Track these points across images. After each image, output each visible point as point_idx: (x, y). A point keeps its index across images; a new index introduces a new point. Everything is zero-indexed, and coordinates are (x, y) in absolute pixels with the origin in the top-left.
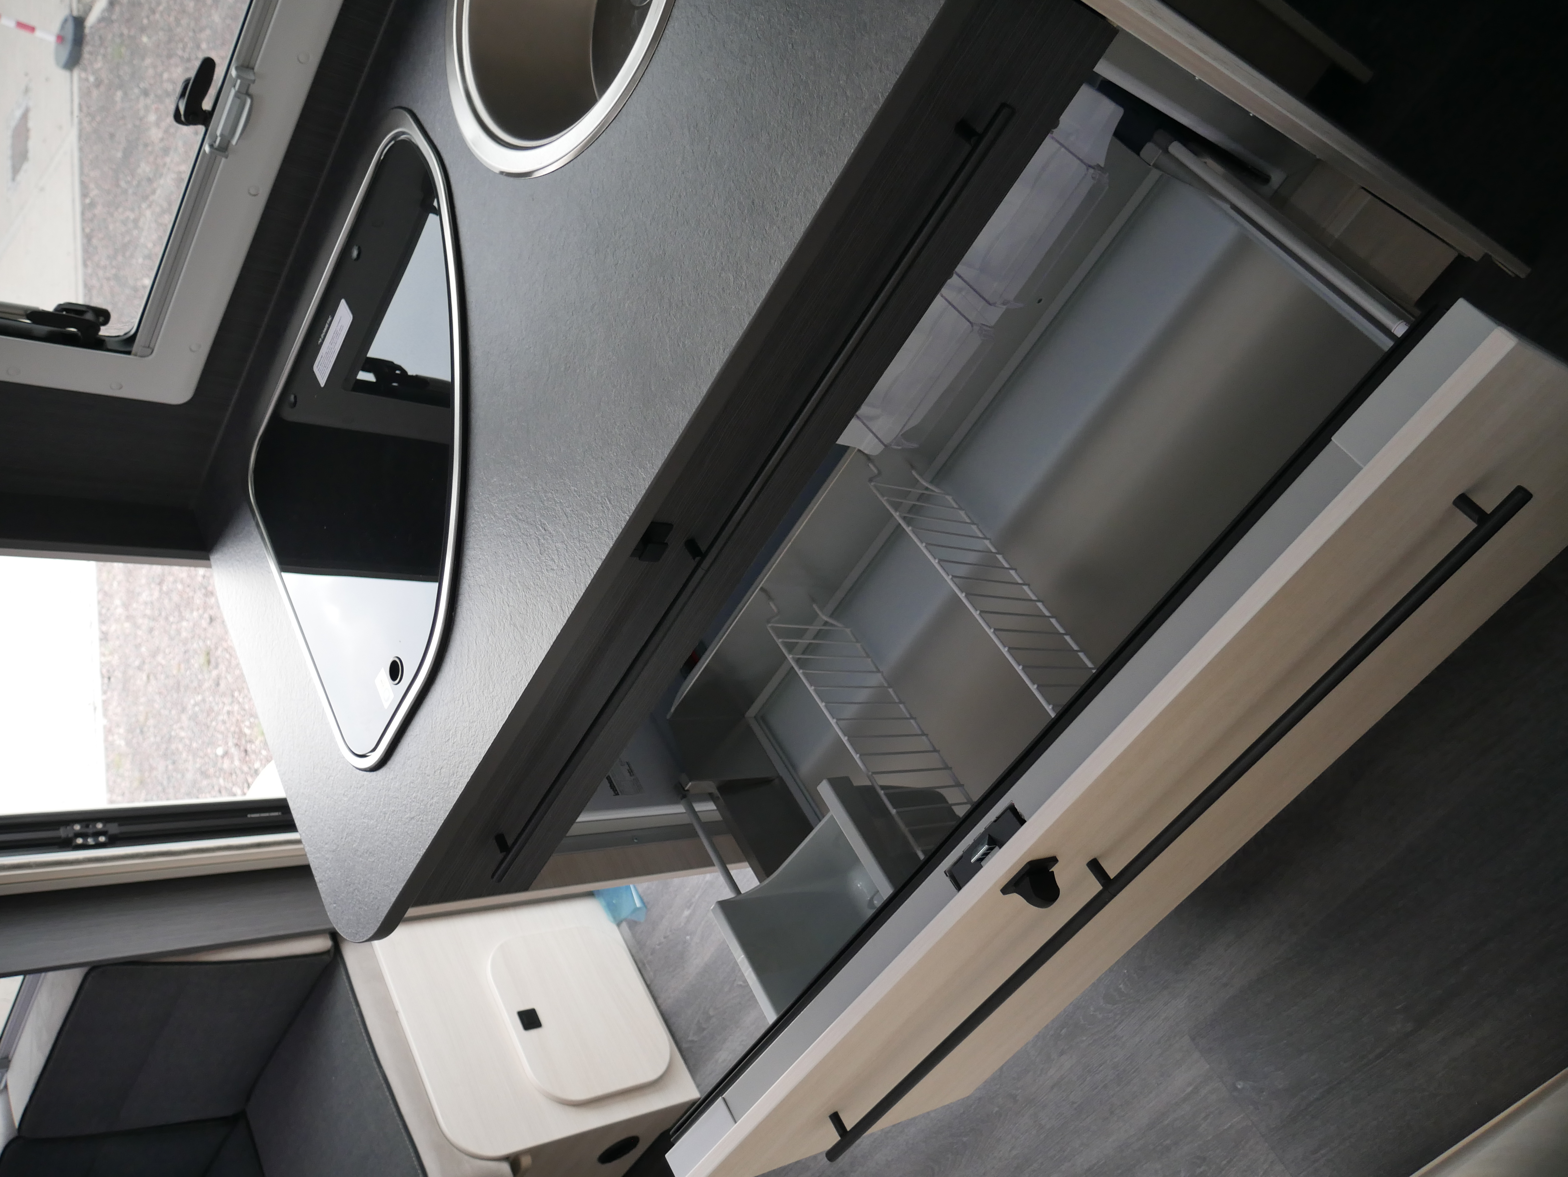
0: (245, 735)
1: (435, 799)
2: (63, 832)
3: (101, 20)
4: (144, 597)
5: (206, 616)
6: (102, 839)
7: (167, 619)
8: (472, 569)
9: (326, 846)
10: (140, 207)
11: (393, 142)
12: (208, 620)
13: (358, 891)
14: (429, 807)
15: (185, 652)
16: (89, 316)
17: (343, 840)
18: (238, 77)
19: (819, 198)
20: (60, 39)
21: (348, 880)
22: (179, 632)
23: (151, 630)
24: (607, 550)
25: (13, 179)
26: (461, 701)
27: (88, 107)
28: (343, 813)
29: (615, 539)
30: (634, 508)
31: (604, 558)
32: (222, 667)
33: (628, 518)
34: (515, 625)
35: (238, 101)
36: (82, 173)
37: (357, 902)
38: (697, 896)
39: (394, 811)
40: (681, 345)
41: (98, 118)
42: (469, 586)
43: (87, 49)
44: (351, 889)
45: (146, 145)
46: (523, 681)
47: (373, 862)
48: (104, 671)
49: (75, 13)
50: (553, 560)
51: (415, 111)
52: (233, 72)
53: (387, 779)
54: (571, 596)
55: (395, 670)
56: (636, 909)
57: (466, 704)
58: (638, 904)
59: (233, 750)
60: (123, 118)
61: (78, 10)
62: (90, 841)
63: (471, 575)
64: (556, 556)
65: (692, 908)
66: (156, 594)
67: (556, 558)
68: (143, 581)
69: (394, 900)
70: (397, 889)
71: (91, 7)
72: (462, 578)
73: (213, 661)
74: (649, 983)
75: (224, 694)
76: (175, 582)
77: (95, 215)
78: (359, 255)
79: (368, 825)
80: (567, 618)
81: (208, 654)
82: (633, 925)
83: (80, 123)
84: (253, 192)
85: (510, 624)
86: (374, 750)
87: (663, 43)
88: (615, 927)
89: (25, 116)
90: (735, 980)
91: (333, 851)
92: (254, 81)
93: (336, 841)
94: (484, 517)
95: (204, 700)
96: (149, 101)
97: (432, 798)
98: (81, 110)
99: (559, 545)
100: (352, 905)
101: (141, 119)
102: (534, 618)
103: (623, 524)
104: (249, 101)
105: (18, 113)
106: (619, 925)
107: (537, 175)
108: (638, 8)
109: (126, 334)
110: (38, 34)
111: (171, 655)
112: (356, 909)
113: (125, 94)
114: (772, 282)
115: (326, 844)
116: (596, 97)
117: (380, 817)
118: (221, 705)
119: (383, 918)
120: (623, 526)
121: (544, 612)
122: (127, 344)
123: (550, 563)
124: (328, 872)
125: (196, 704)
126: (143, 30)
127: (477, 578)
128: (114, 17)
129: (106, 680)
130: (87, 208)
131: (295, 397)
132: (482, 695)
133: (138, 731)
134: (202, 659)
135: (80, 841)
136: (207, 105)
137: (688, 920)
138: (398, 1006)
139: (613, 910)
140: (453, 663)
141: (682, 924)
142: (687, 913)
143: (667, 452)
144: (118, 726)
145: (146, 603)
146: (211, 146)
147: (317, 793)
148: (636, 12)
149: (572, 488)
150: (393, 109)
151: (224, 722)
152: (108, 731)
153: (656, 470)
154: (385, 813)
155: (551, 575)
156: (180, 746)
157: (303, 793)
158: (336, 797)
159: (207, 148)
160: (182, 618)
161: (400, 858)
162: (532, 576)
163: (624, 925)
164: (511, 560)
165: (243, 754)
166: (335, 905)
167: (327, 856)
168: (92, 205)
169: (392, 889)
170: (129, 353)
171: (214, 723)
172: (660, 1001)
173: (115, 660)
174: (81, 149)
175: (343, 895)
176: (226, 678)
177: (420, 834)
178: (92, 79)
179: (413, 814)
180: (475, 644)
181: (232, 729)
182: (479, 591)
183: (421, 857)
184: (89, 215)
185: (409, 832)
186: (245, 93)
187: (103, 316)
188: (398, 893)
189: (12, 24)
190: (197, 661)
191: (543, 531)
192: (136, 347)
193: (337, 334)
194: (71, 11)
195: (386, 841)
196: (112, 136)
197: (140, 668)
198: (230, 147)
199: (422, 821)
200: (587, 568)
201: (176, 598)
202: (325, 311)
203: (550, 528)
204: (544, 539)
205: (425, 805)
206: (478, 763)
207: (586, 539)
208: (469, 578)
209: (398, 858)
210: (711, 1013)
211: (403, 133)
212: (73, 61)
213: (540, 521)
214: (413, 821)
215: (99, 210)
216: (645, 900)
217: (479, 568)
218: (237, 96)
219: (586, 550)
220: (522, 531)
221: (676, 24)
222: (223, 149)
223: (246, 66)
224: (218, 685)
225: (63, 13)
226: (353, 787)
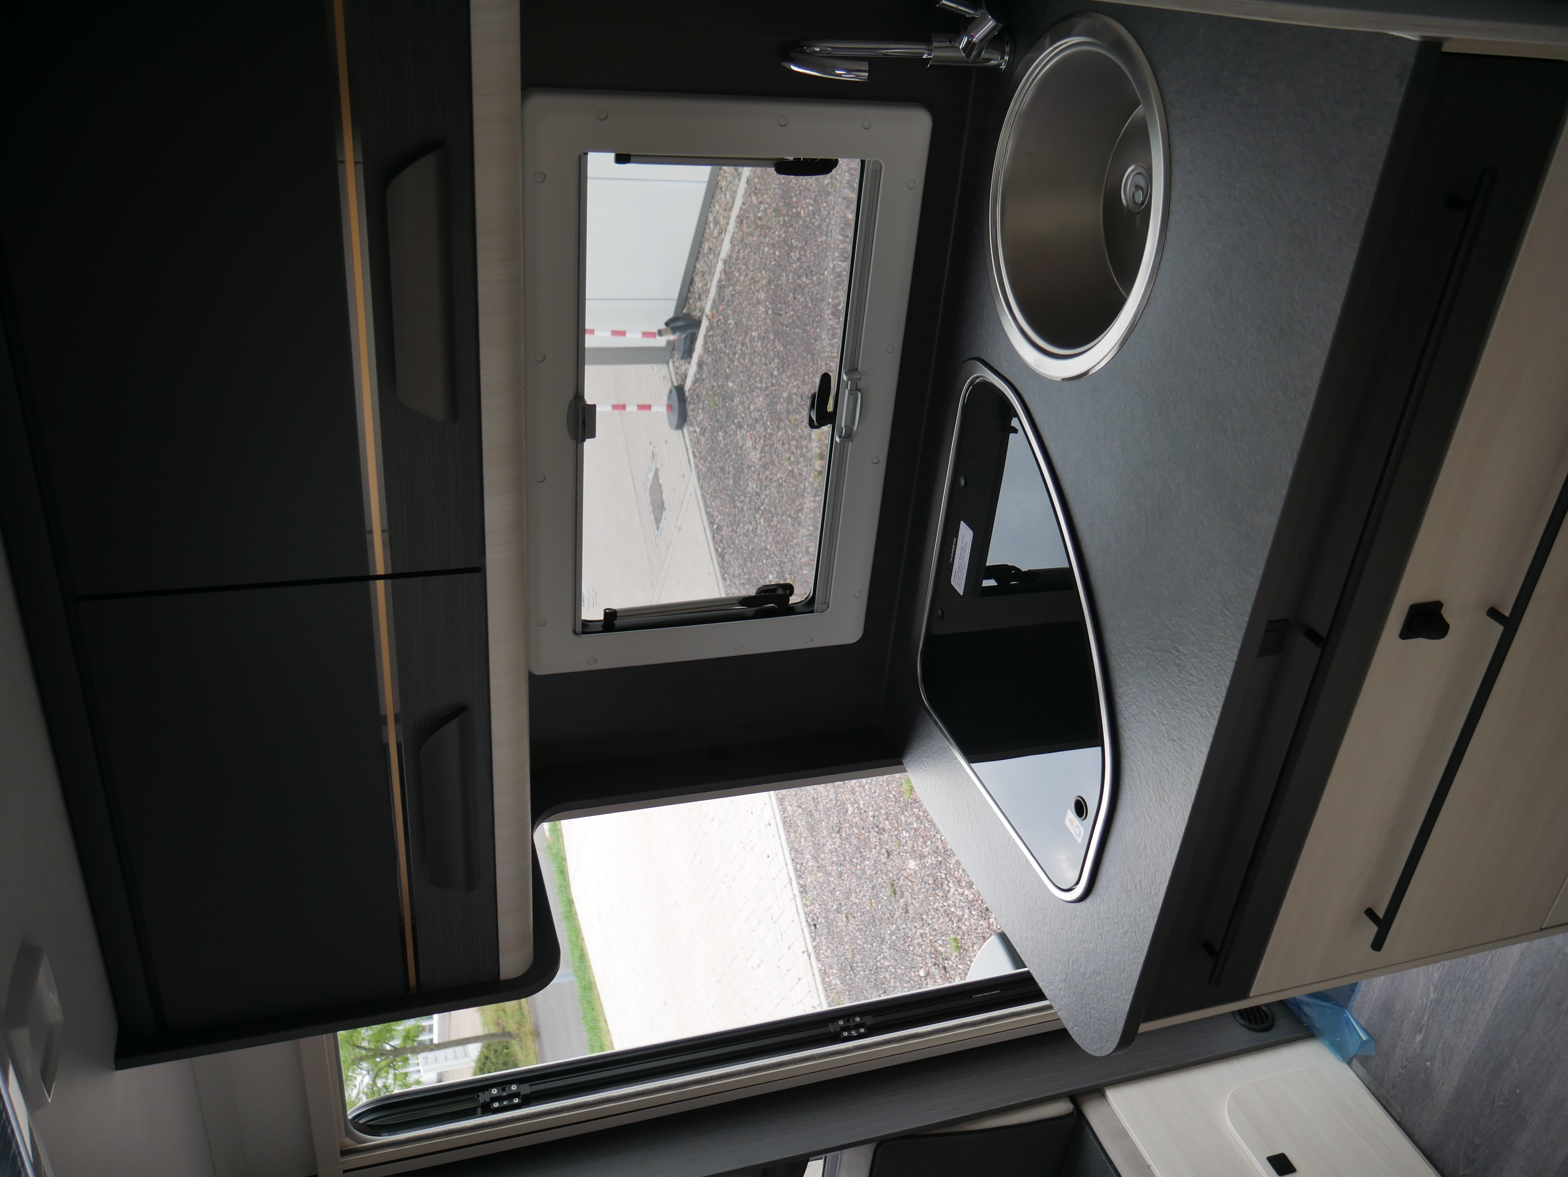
0: (941, 954)
1: (1142, 911)
2: (831, 1028)
3: (696, 381)
4: (829, 846)
5: (883, 851)
6: (862, 1030)
7: (851, 861)
8: (1123, 704)
9: (1057, 977)
10: (755, 518)
11: (971, 387)
12: (886, 854)
13: (1094, 1010)
14: (1138, 918)
15: (873, 888)
16: (780, 591)
17: (1070, 968)
18: (849, 379)
19: (1337, 306)
20: (669, 407)
21: (1083, 1002)
22: (864, 871)
23: (840, 875)
24: (1236, 652)
25: (658, 528)
26: (1143, 819)
27: (700, 453)
28: (1065, 944)
29: (1241, 640)
30: (1250, 609)
31: (1235, 658)
32: (907, 894)
33: (1247, 619)
34: (1173, 740)
35: (852, 397)
36: (706, 506)
37: (1096, 1020)
38: (1426, 1018)
39: (1108, 931)
40: (1253, 463)
41: (709, 459)
42: (1125, 719)
43: (690, 407)
44: (1088, 1010)
45: (749, 467)
46: (1193, 785)
47: (1101, 980)
48: (809, 920)
49: (675, 384)
50: (1192, 675)
51: (983, 358)
52: (845, 377)
53: (1095, 904)
54: (1215, 700)
55: (1080, 808)
56: (1364, 1043)
57: (1149, 820)
58: (1364, 1038)
59: (933, 969)
60: (728, 452)
61: (677, 380)
62: (854, 1033)
63: (1124, 709)
64: (1194, 671)
65: (1424, 1031)
66: (838, 841)
67: (1193, 672)
68: (825, 832)
69: (1128, 1010)
70: (1128, 999)
71: (687, 374)
72: (1117, 714)
73: (899, 892)
74: (1398, 1119)
75: (914, 920)
76: (851, 827)
77: (722, 536)
78: (966, 482)
79: (1089, 949)
80: (1217, 720)
81: (893, 885)
82: (1364, 1061)
83: (697, 467)
84: (875, 461)
85: (1169, 740)
86: (1078, 883)
87: (1169, 234)
88: (1347, 1067)
89: (656, 476)
90: (1494, 1101)
91: (1064, 980)
92: (860, 379)
93: (1064, 971)
94: (1123, 658)
95: (898, 929)
96: (744, 432)
97: (1139, 910)
98: (695, 456)
99: (1194, 660)
100: (1092, 1024)
101: (741, 448)
102: (1188, 728)
103: (1245, 625)
104: (860, 395)
105: (651, 476)
106: (1349, 1063)
107: (1091, 373)
108: (1137, 213)
109: (806, 598)
110: (653, 409)
111: (862, 893)
112: (1096, 1026)
113: (725, 432)
114: (1317, 386)
115: (1056, 975)
116: (1123, 296)
117: (1097, 939)
118: (914, 931)
119: (1122, 1028)
120: (1245, 627)
121: (1195, 721)
122: (809, 605)
123: (1190, 678)
124: (1064, 1000)
125: (891, 934)
126: (727, 378)
127: (1130, 710)
128: (704, 376)
129: (813, 928)
130: (716, 531)
131: (942, 611)
132: (1159, 807)
133: (849, 968)
134: (889, 892)
135: (846, 1034)
136: (830, 408)
137: (1423, 1043)
138: (1149, 1160)
139: (1339, 1049)
140: (1128, 787)
141: (1418, 1050)
142: (1419, 1038)
143: (1265, 554)
144: (831, 967)
145: (831, 852)
146: (840, 436)
147: (1038, 933)
148: (1137, 216)
149: (1192, 609)
150: (964, 363)
151: (920, 945)
152: (824, 973)
153: (1261, 572)
154: (1101, 935)
155: (1193, 687)
156: (887, 975)
157: (1026, 937)
158: (1055, 933)
159: (837, 439)
160: (864, 858)
161: (1124, 970)
162: (1177, 694)
163: (1355, 1062)
164: (1155, 686)
165: (943, 972)
166: (1077, 1028)
167: (1060, 986)
168: (719, 528)
169: (1124, 1000)
170: (812, 612)
171: (911, 948)
172: (1416, 1138)
173: (817, 908)
174: (701, 487)
175: (1082, 1017)
176: (912, 903)
177: (1137, 945)
178: (698, 430)
179: (1126, 928)
180: (1142, 766)
181: (928, 950)
182: (1134, 720)
183: (1142, 965)
184: (718, 537)
185: (1126, 945)
186: (855, 389)
187: (789, 589)
188: (1130, 1001)
189: (635, 409)
190: (886, 893)
191: (1177, 654)
192: (817, 606)
193: (963, 549)
194: (673, 383)
195: (1108, 959)
196: (722, 469)
197: (838, 911)
198: (853, 432)
199: (1135, 932)
200: (1223, 672)
201: (855, 841)
202: (950, 535)
203: (1182, 649)
204: (1179, 659)
205: (1135, 918)
206: (1171, 868)
207: (1215, 648)
208: (1123, 712)
209: (1122, 971)
210: (1477, 1141)
211: (977, 377)
212: (682, 420)
213: (1172, 645)
214: (1128, 934)
215: (725, 531)
216: (1370, 1031)
217: (1130, 702)
218: (850, 394)
219: (1218, 657)
220: (1159, 658)
221: (1176, 216)
222: (848, 436)
223: (853, 370)
224: (907, 912)
225: (666, 387)
226: (1067, 920)
